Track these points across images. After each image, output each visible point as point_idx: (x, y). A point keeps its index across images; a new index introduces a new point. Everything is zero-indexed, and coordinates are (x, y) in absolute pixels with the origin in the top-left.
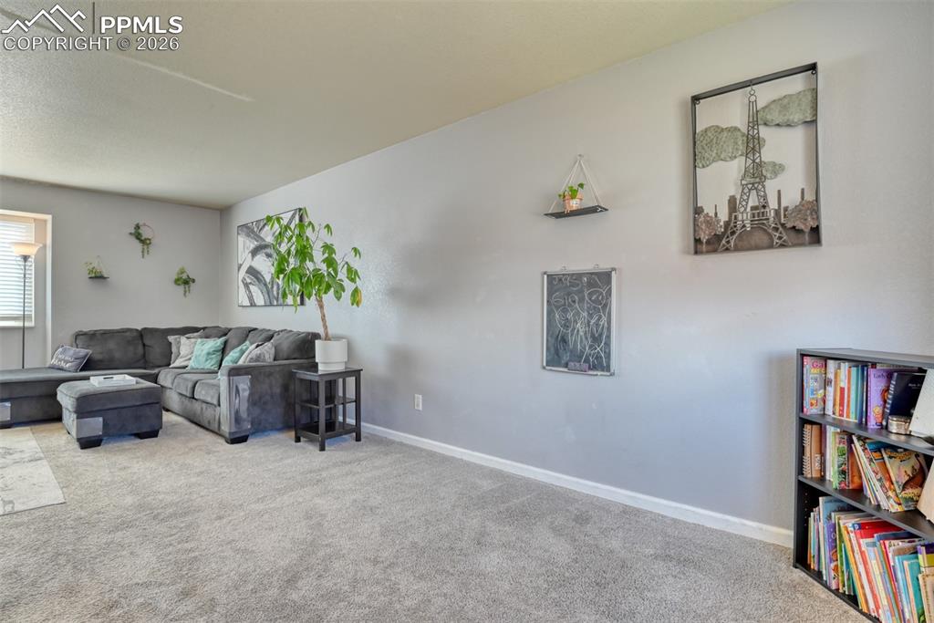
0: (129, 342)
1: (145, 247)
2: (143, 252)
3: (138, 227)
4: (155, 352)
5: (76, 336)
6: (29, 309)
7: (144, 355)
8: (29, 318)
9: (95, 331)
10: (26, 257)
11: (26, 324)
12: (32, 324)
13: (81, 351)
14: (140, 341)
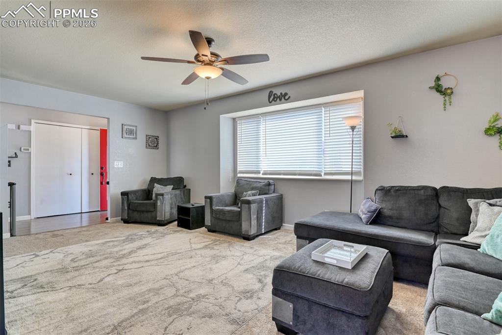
0: (421, 202)
1: (447, 98)
2: (445, 104)
3: (438, 79)
4: (450, 216)
5: (377, 190)
6: (359, 167)
7: (438, 217)
8: (358, 173)
9: (393, 187)
10: (353, 128)
11: (354, 178)
12: (361, 178)
13: (375, 206)
14: (435, 202)
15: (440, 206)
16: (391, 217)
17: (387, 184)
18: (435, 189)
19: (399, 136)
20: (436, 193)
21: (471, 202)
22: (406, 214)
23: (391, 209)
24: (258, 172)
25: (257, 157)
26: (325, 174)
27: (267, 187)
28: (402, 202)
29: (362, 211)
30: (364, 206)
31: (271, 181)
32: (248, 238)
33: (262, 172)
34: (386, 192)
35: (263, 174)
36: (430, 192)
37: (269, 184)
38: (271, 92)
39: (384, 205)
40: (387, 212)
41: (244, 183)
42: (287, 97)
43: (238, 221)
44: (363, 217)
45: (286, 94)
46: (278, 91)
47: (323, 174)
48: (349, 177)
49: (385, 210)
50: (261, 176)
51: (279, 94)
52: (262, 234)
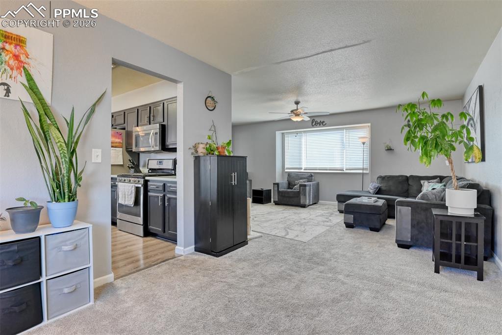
0: (400, 183)
4: (413, 189)
5: (378, 177)
6: (367, 165)
7: (408, 190)
8: (366, 169)
9: (386, 176)
10: (364, 143)
11: (364, 172)
12: (368, 172)
13: (377, 185)
14: (407, 182)
15: (409, 185)
16: (385, 190)
17: (383, 175)
18: (407, 176)
19: (389, 149)
20: (407, 179)
21: (422, 182)
22: (393, 188)
23: (386, 187)
24: (301, 169)
25: (300, 159)
26: (346, 169)
27: (310, 178)
28: (391, 183)
29: (370, 188)
30: (371, 186)
31: (312, 174)
32: (304, 206)
33: (303, 168)
34: (383, 178)
35: (304, 170)
36: (404, 178)
37: (312, 176)
38: (314, 120)
39: (382, 185)
40: (383, 188)
41: (294, 175)
42: (324, 124)
43: (298, 197)
44: (371, 191)
45: (323, 122)
46: (318, 120)
47: (345, 169)
48: (361, 171)
49: (382, 188)
50: (303, 171)
51: (319, 121)
52: (310, 205)
